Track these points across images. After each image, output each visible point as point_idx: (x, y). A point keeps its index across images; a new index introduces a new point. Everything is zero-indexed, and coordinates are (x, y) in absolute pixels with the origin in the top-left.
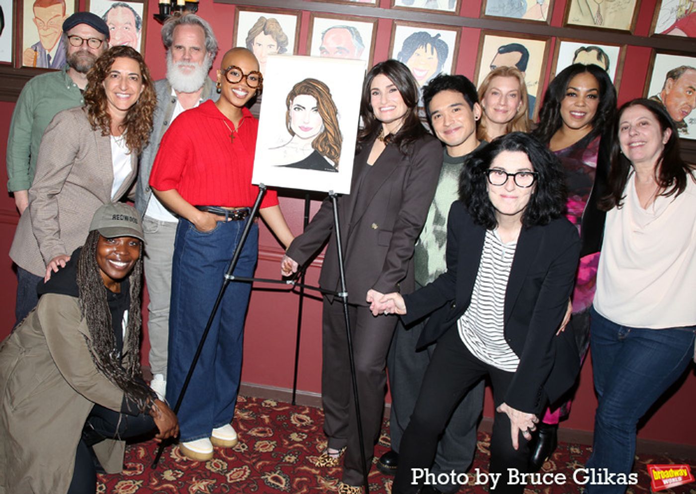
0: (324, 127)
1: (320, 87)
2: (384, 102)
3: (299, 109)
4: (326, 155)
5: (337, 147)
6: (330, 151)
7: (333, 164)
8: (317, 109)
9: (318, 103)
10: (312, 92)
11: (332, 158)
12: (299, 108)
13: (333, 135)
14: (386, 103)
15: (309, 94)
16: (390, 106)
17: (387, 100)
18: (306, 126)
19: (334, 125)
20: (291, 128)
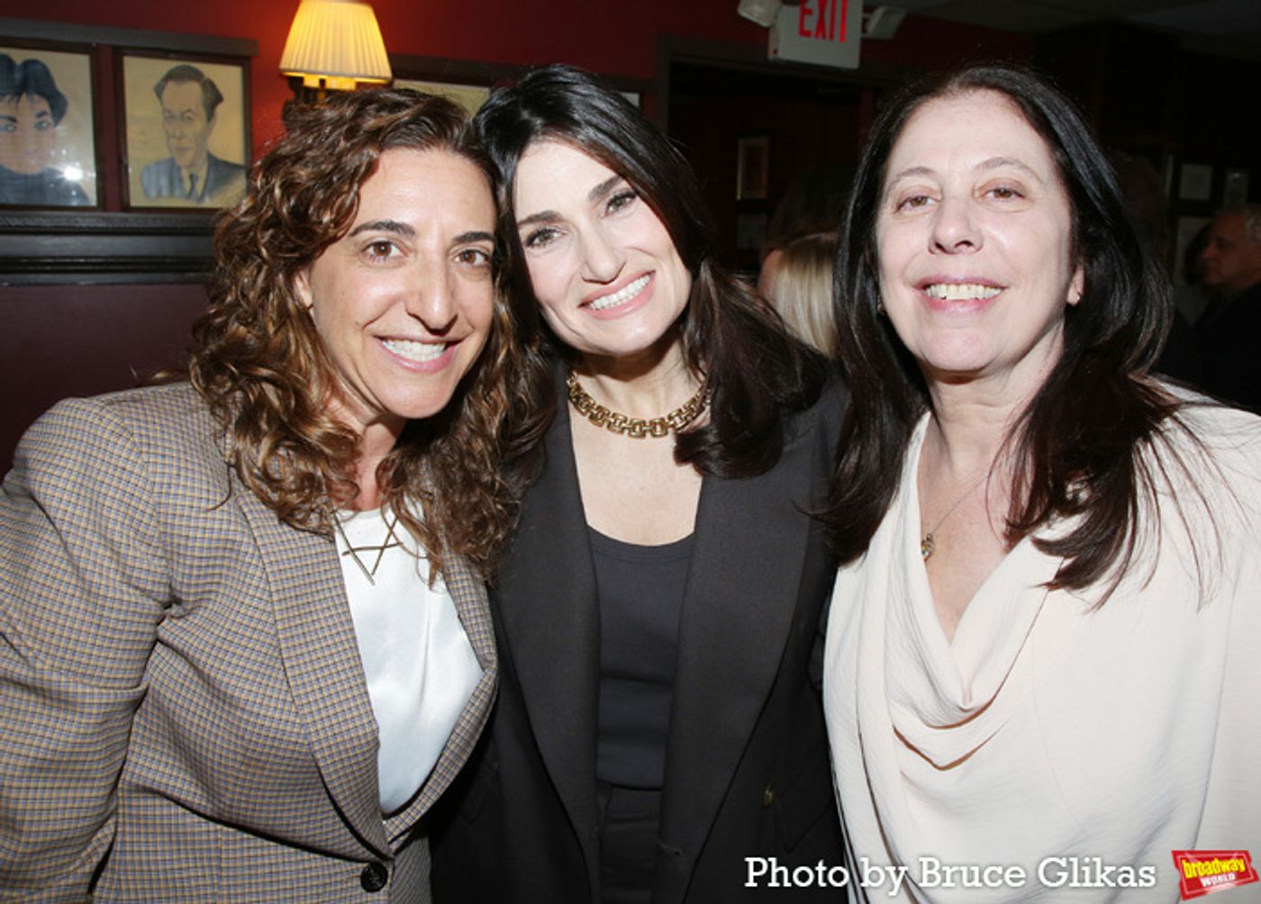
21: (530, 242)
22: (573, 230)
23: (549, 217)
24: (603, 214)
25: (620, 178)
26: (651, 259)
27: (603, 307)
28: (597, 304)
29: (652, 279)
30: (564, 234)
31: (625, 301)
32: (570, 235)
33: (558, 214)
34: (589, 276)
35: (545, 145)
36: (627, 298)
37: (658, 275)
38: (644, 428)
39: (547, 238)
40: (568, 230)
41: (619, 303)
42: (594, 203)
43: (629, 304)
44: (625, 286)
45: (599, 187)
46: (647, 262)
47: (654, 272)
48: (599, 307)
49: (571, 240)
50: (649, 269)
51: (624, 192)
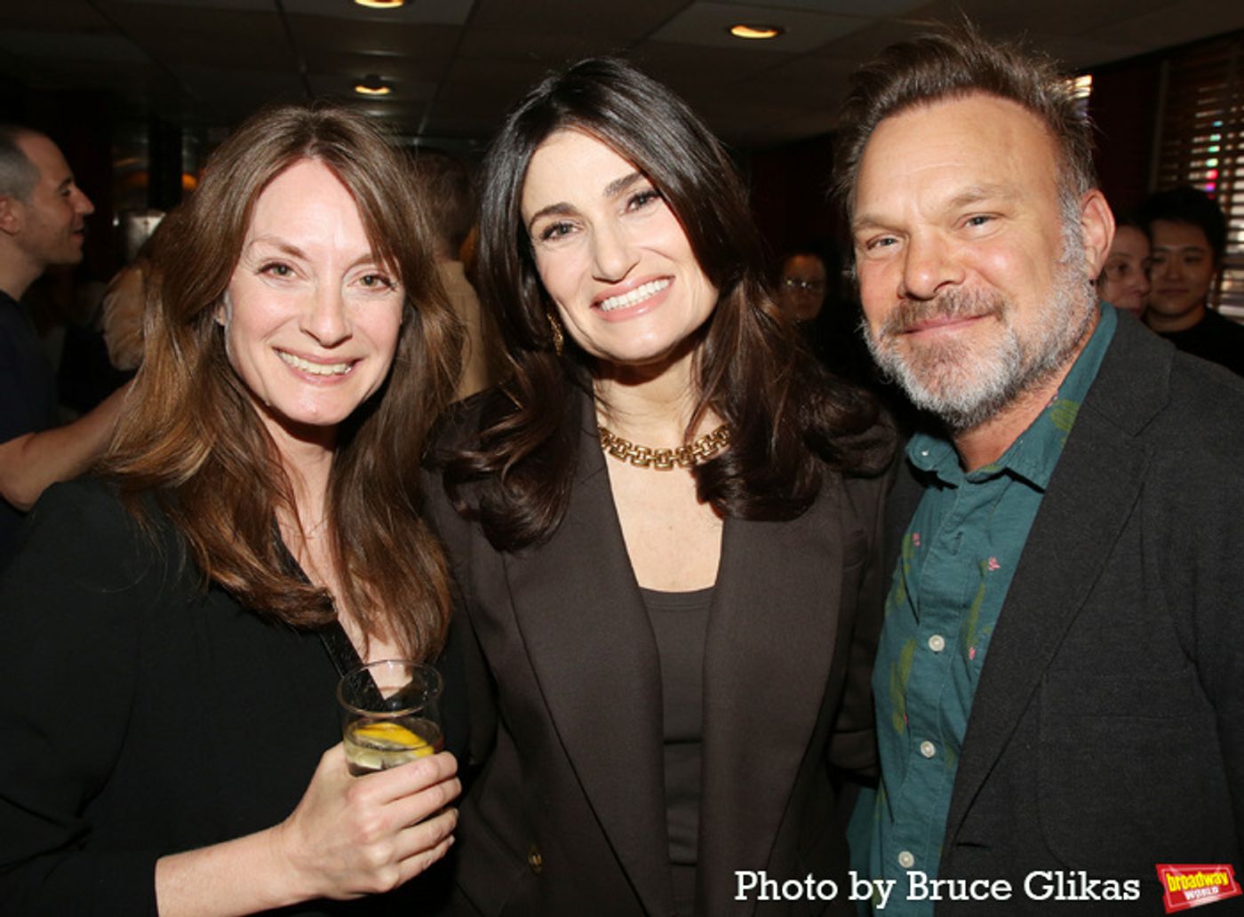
21: (547, 235)
22: (588, 224)
23: (563, 209)
24: (622, 212)
25: (641, 176)
26: (671, 262)
27: (612, 309)
28: (607, 305)
29: (670, 284)
30: (580, 229)
31: (634, 304)
32: (586, 231)
33: (572, 206)
34: (598, 274)
35: (568, 134)
36: (636, 300)
37: (678, 281)
38: (671, 458)
39: (563, 233)
40: (584, 224)
41: (628, 306)
42: (611, 198)
43: (638, 306)
44: (637, 287)
45: (617, 182)
46: (666, 266)
47: (673, 277)
48: (609, 308)
49: (587, 235)
50: (668, 273)
51: (646, 191)
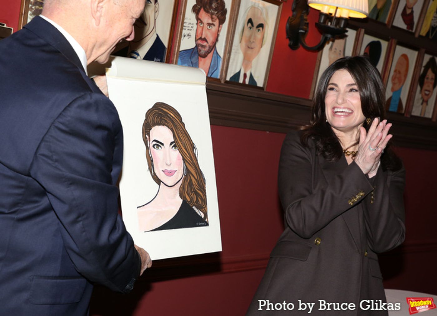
0: (185, 167)
1: (172, 114)
2: (340, 101)
3: (158, 146)
4: (194, 205)
5: (202, 192)
6: (197, 199)
7: (203, 215)
8: (174, 144)
9: (174, 136)
10: (166, 121)
11: (200, 208)
12: (159, 144)
13: (196, 178)
14: (342, 103)
15: (163, 125)
16: (345, 108)
17: (344, 100)
18: (169, 169)
19: (194, 164)
20: (155, 174)
